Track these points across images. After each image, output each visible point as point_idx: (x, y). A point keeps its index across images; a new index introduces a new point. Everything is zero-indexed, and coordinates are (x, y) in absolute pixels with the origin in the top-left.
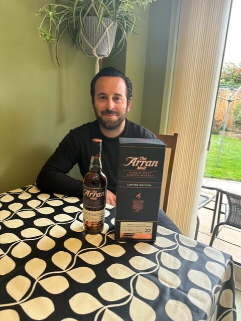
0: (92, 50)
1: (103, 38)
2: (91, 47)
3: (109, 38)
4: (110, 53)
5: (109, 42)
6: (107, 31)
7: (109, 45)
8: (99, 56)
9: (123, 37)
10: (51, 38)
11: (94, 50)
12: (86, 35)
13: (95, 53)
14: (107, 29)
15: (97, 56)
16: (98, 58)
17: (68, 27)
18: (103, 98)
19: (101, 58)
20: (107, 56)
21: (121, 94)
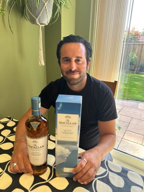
0: (36, 20)
1: (43, 10)
2: (35, 17)
3: (47, 11)
4: (49, 22)
5: (48, 13)
6: (46, 5)
7: (48, 16)
8: (41, 24)
9: (58, 10)
10: (2, 10)
11: (37, 20)
12: (30, 9)
13: (38, 22)
14: (46, 4)
15: (39, 24)
16: (41, 26)
17: (16, 2)
18: (67, 60)
19: (43, 26)
20: (47, 24)
21: (82, 57)
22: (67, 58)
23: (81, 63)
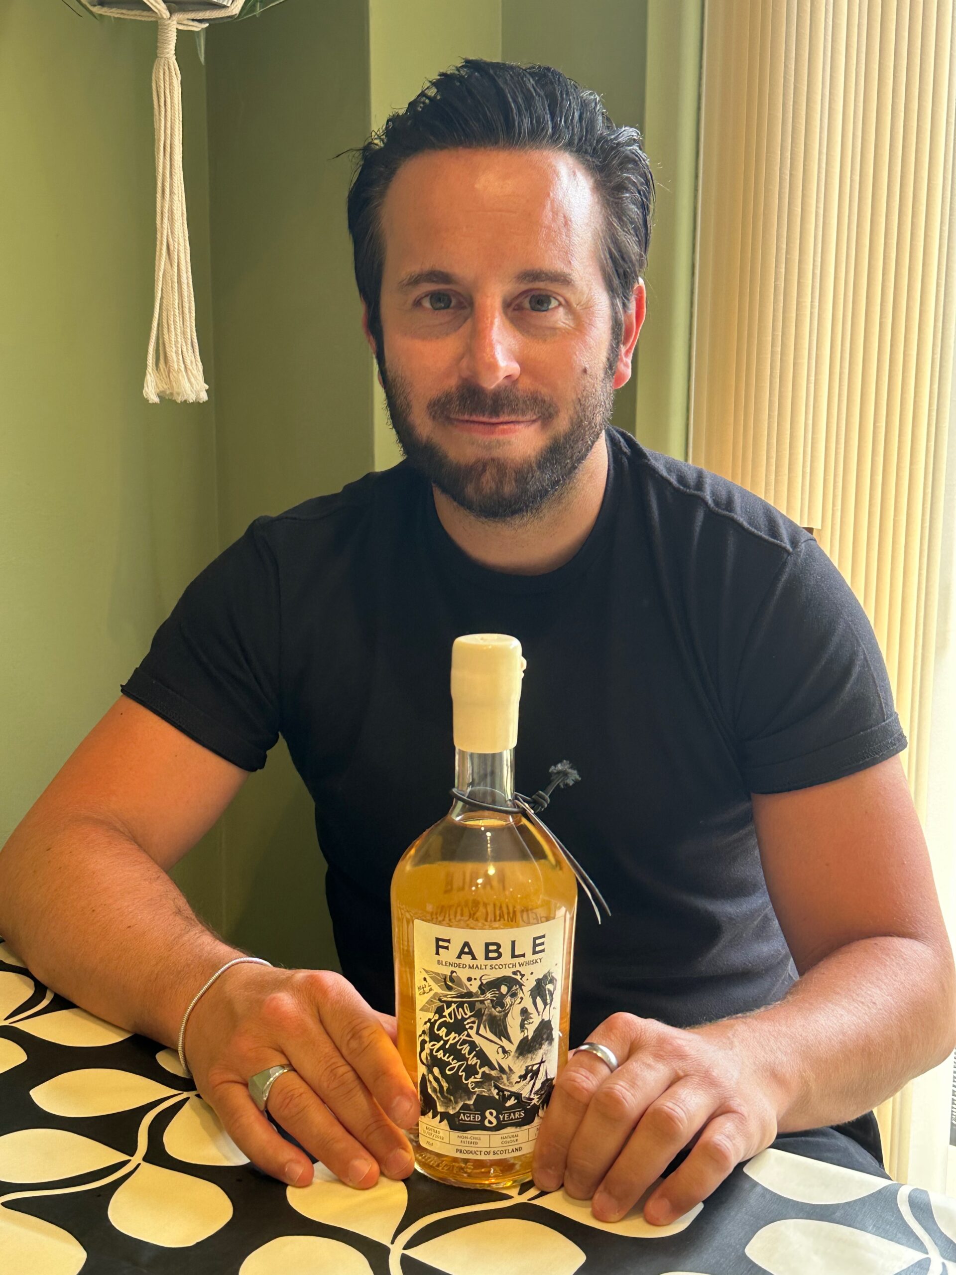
16: (174, 25)
18: (440, 300)
19: (196, 22)
20: (233, 10)
21: (566, 270)
22: (444, 277)
23: (561, 324)
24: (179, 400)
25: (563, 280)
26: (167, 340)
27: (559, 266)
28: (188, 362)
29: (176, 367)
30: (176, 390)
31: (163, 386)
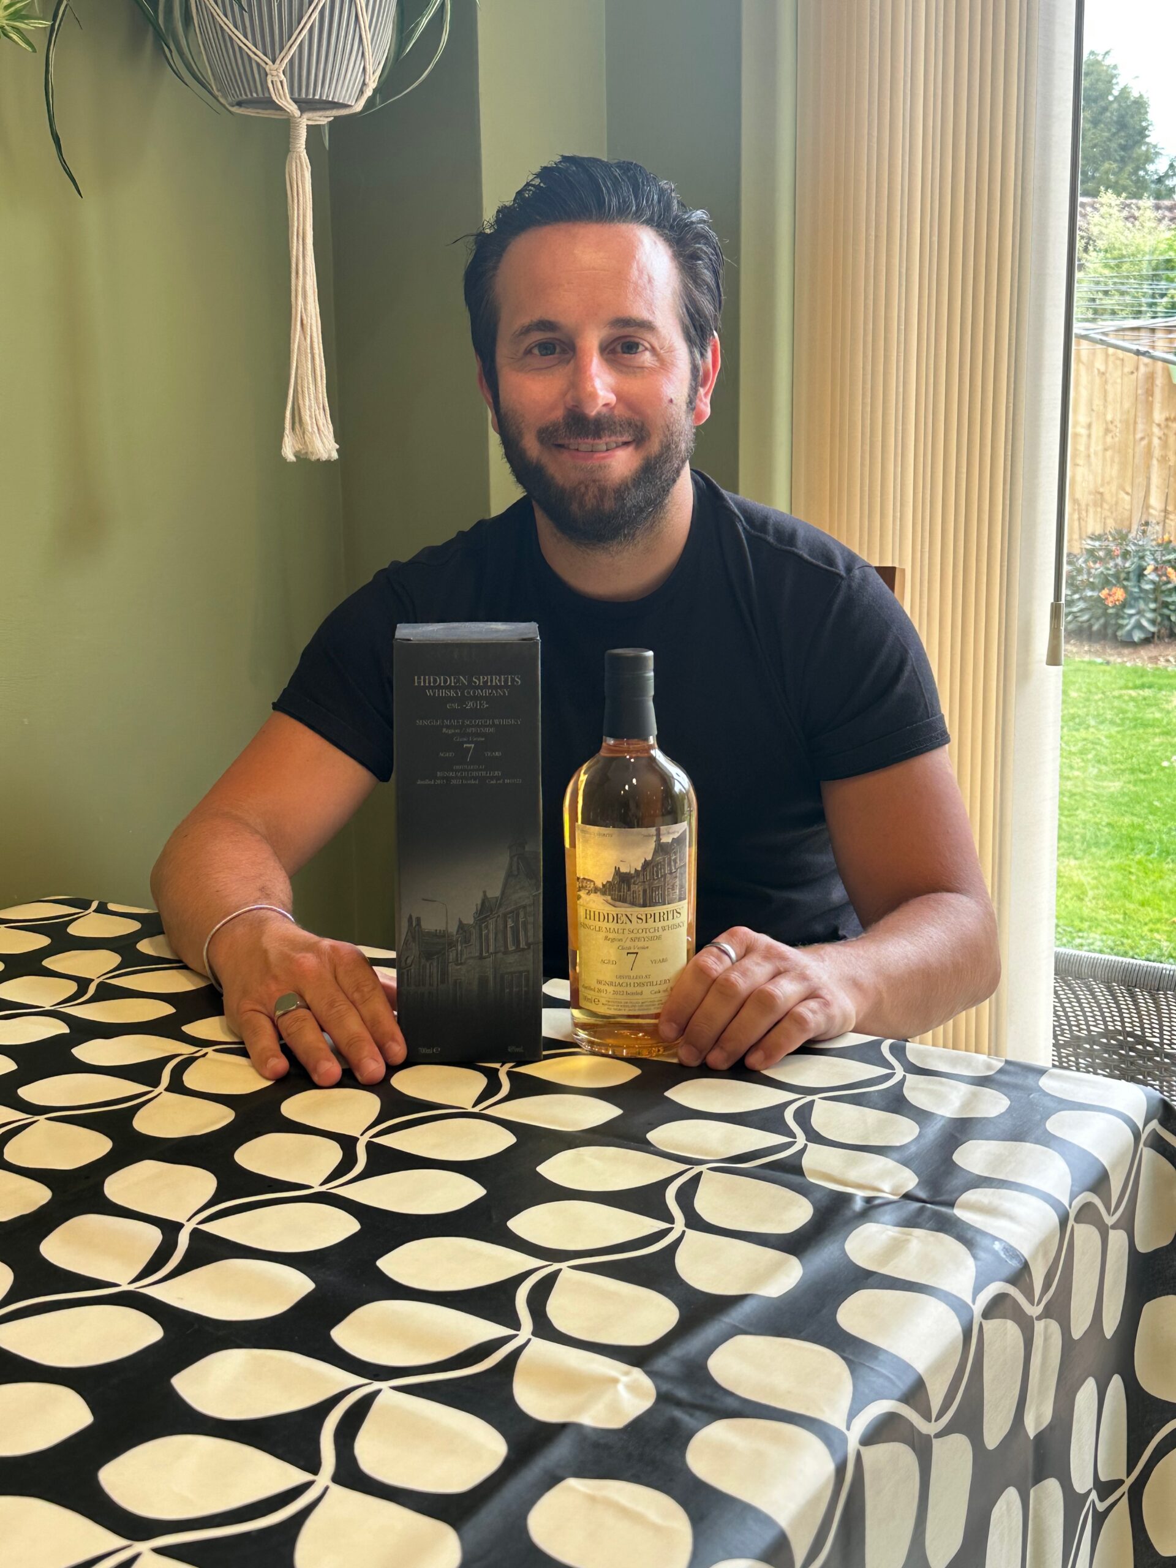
0: (264, 74)
4: (372, 87)
8: (305, 105)
11: (277, 75)
13: (285, 90)
15: (292, 108)
16: (303, 122)
18: (547, 348)
19: (322, 119)
20: (358, 107)
21: (651, 318)
22: (551, 326)
23: (647, 364)
24: (314, 458)
25: (647, 326)
26: (301, 406)
27: (645, 315)
28: (321, 424)
29: (310, 430)
30: (310, 449)
31: (298, 447)
